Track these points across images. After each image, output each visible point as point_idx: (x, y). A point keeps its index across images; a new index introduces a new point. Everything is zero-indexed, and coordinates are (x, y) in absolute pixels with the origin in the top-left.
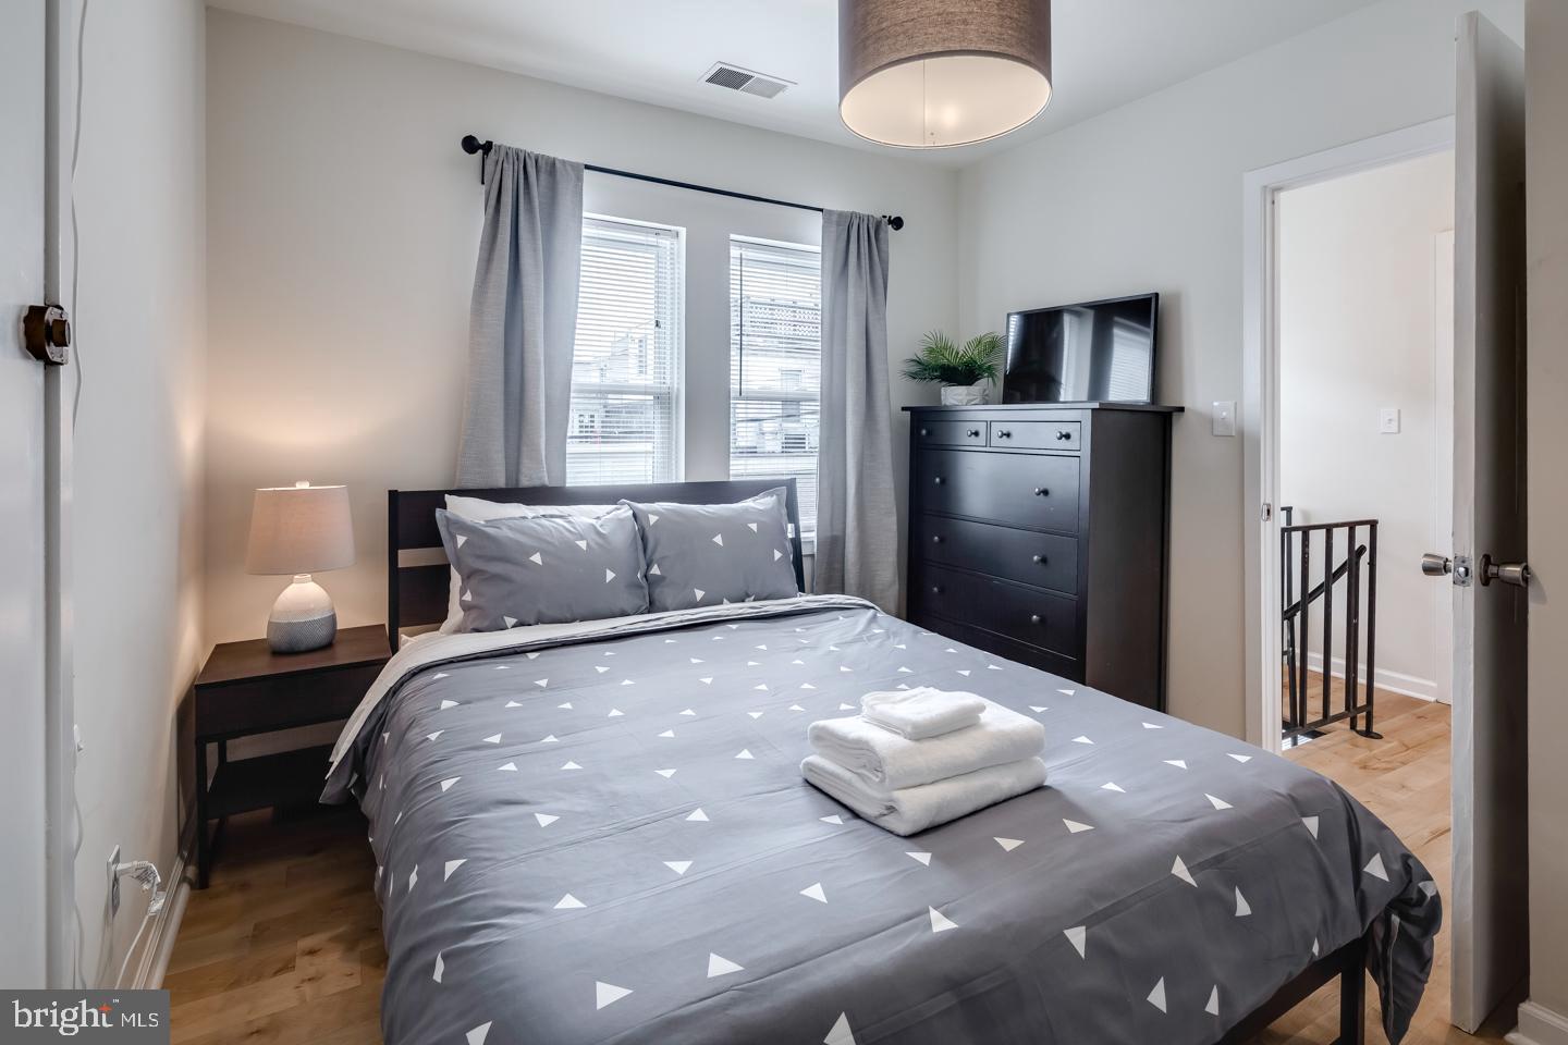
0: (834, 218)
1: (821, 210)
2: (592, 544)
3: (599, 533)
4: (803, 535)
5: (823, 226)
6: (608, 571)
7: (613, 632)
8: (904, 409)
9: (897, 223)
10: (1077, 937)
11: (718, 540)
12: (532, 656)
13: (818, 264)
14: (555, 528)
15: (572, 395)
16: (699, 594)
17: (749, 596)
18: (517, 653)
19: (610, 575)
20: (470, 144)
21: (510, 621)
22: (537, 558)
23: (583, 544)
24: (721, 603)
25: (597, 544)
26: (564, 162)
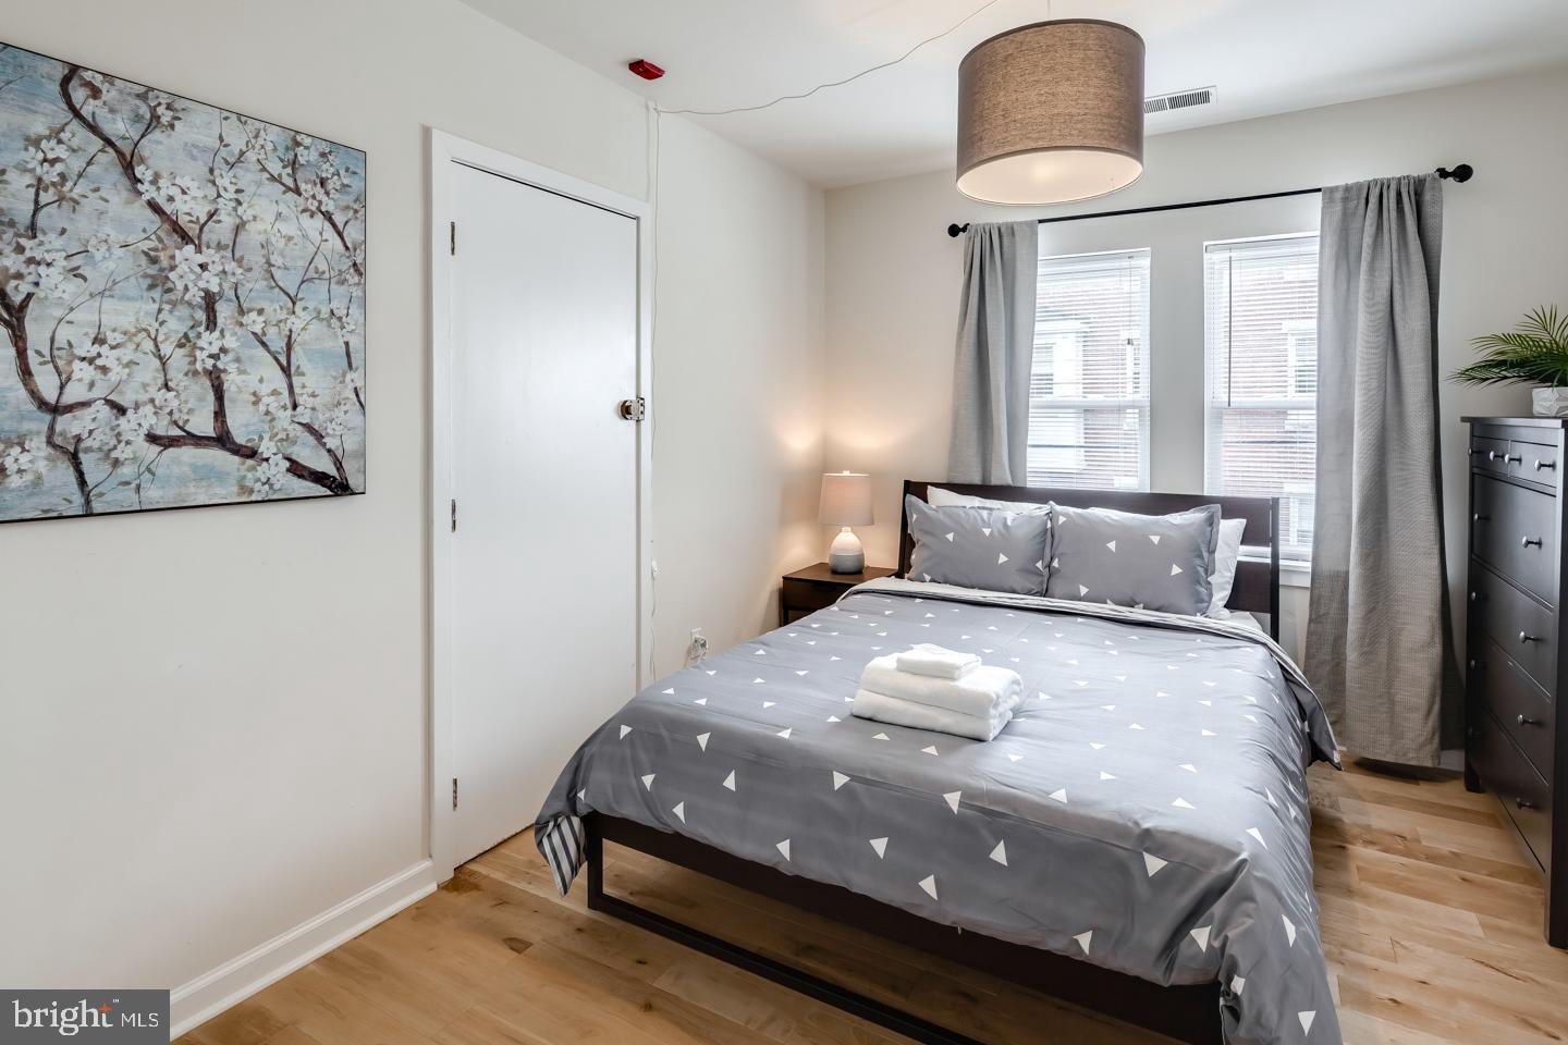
0: (1339, 195)
1: (1319, 190)
2: (996, 534)
3: (1005, 525)
4: (1281, 562)
5: (1323, 208)
6: (1001, 555)
7: (982, 599)
8: (1464, 419)
9: (1463, 173)
10: (840, 780)
11: (1112, 546)
12: (918, 600)
13: (1316, 248)
14: (975, 518)
15: (1031, 410)
16: (1083, 590)
17: (1137, 604)
18: (911, 597)
19: (1003, 559)
20: (954, 231)
21: (928, 578)
22: (950, 537)
23: (987, 531)
24: (1106, 603)
25: (999, 532)
26: (1021, 223)
